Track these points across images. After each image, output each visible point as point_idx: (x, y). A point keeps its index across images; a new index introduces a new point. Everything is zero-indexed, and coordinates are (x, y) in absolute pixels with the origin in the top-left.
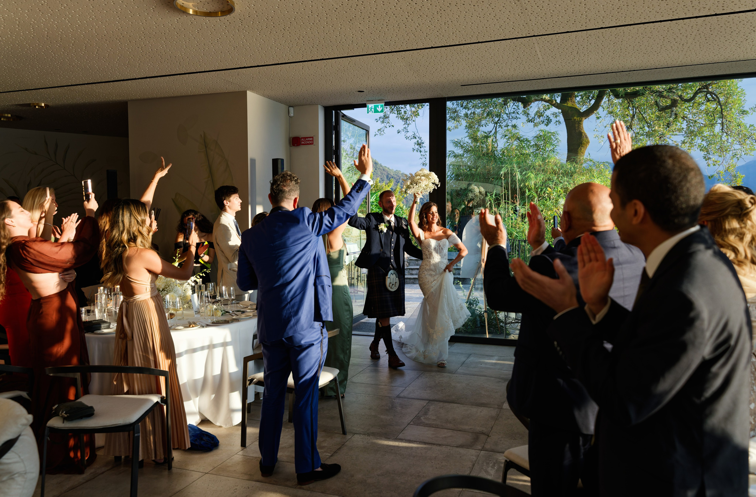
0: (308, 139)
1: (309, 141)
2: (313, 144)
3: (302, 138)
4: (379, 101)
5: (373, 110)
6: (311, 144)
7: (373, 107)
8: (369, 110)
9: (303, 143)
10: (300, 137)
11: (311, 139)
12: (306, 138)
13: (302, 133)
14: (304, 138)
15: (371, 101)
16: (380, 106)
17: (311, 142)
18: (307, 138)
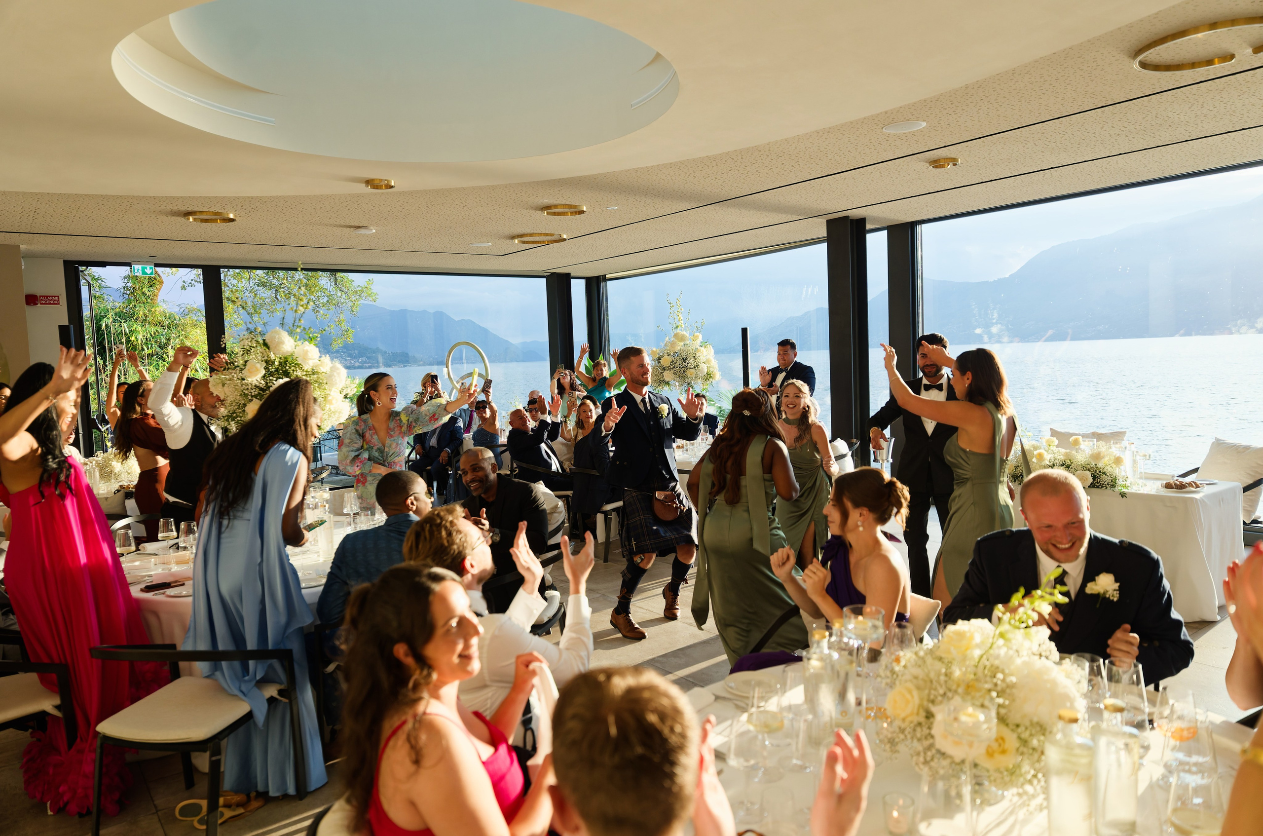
0: (51, 298)
1: (52, 300)
2: (59, 304)
3: (40, 296)
4: (147, 263)
5: (141, 272)
6: (56, 304)
7: (140, 269)
8: (136, 271)
9: (42, 302)
10: (38, 295)
11: (55, 298)
12: (47, 297)
13: (39, 291)
14: (44, 296)
15: (139, 262)
16: (148, 268)
17: (55, 302)
18: (50, 296)
